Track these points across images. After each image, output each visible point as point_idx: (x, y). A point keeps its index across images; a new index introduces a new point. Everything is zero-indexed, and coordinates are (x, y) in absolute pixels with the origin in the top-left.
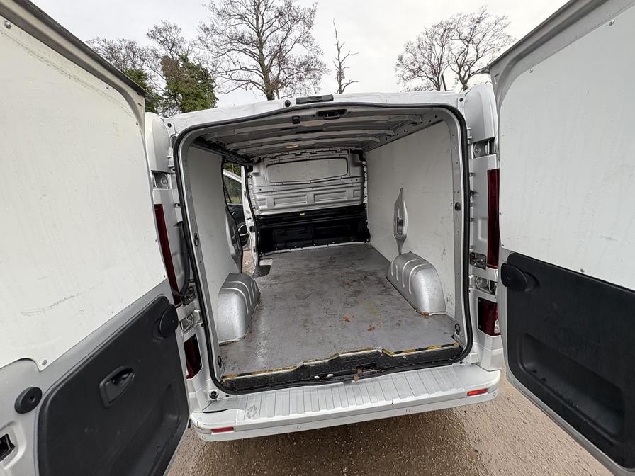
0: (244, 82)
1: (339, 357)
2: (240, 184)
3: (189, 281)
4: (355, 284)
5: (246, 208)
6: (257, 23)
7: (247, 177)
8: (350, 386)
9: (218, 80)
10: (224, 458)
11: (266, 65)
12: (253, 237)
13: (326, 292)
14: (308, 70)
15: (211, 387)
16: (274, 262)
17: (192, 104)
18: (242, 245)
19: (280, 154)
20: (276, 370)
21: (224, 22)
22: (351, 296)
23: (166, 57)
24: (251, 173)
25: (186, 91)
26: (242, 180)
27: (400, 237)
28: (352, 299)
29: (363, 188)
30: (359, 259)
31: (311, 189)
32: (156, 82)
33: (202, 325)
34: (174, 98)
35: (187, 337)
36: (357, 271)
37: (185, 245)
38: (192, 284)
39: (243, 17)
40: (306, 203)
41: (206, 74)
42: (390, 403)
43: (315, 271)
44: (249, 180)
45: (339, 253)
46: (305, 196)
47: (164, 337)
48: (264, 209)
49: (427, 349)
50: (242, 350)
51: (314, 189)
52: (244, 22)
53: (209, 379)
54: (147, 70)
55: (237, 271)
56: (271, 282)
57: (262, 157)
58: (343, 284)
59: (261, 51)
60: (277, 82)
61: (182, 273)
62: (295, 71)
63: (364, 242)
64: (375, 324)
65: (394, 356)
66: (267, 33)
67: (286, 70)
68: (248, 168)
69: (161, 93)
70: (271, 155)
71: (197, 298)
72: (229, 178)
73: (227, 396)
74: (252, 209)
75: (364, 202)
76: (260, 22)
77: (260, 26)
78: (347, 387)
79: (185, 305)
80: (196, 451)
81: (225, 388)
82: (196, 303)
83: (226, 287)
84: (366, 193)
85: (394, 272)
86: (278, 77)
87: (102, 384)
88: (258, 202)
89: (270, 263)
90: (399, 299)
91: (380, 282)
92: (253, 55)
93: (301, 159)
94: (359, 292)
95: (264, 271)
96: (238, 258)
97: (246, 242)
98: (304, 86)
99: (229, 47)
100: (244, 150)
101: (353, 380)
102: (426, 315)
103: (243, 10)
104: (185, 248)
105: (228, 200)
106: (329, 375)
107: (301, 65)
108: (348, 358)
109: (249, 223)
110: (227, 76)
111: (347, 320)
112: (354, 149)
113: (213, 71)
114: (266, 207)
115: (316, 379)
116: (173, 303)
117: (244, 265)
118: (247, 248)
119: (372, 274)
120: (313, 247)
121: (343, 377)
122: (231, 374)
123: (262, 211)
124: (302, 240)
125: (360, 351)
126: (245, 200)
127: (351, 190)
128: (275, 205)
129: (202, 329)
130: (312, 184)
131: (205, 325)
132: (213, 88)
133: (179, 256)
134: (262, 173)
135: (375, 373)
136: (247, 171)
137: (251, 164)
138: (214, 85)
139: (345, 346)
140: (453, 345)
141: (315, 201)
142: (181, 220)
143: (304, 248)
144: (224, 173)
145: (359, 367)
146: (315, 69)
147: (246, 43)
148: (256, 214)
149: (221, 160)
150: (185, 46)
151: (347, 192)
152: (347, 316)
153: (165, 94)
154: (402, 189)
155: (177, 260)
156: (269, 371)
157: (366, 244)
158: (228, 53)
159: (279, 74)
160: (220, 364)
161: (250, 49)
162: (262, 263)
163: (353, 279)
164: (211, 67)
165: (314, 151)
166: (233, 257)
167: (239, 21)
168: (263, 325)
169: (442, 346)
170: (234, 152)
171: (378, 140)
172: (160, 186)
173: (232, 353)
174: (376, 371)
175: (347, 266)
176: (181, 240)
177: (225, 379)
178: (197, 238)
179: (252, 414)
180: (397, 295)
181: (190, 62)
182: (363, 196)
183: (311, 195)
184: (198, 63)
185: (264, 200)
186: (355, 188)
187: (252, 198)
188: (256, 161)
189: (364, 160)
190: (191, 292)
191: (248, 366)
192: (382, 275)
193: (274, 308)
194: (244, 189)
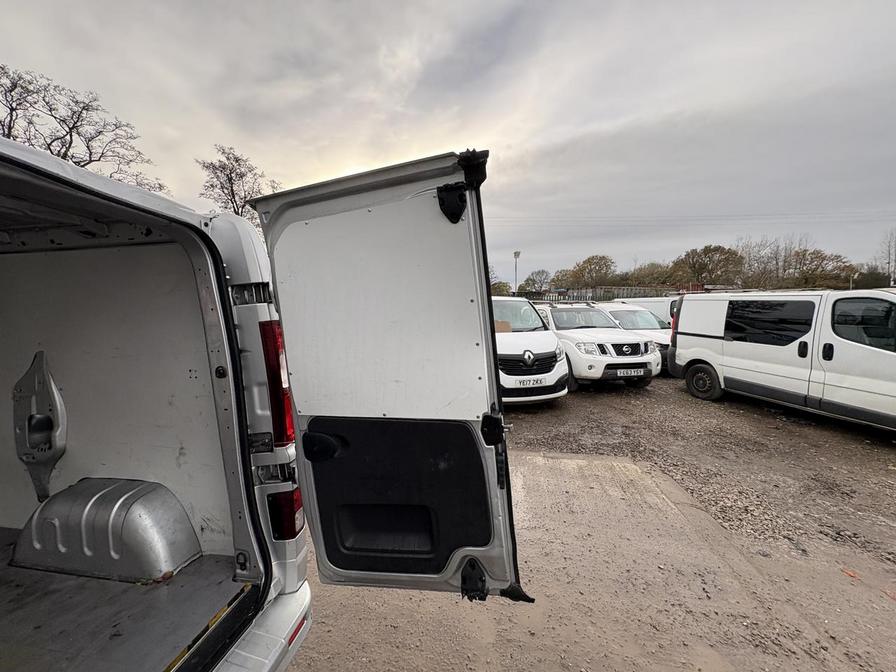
49: (207, 628)
102: (168, 578)
140: (242, 590)
169: (229, 605)
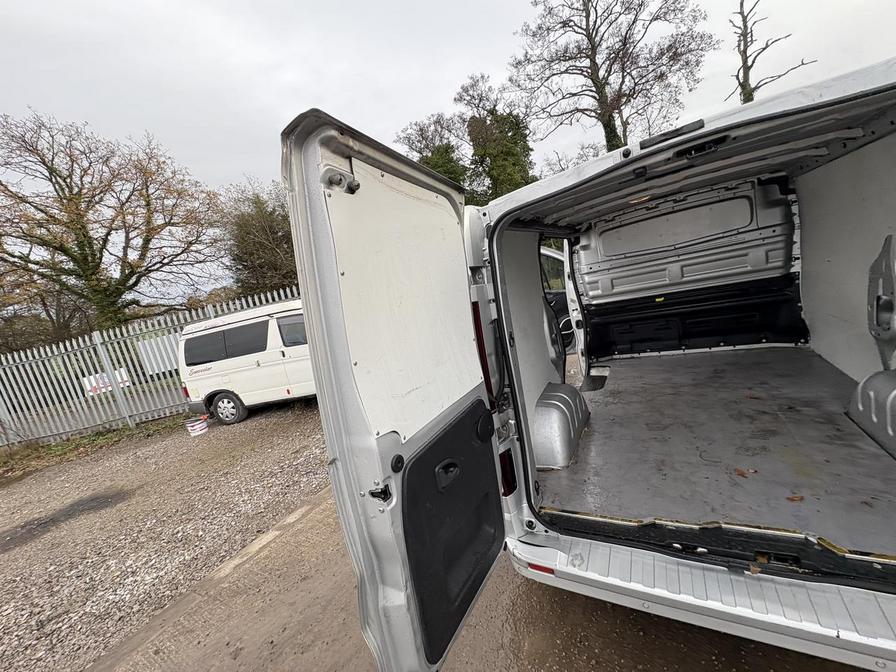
0: (567, 116)
1: (720, 528)
2: (562, 262)
3: (504, 386)
4: (766, 418)
5: (571, 294)
6: (588, 21)
7: (572, 253)
8: (742, 579)
9: (533, 124)
10: (542, 608)
11: (601, 77)
12: (580, 335)
13: (703, 424)
14: (675, 57)
15: (527, 515)
16: (611, 371)
17: (502, 166)
18: (565, 346)
19: (621, 212)
20: (611, 518)
21: (540, 43)
22: (753, 436)
23: (473, 118)
24: (578, 247)
25: (495, 152)
26: (565, 257)
27: (885, 335)
28: (753, 443)
29: (790, 243)
30: (780, 376)
31: (677, 258)
32: (463, 152)
33: (518, 439)
34: (481, 165)
35: (502, 449)
36: (773, 396)
37: (499, 345)
38: (507, 390)
39: (565, 24)
40: (668, 282)
41: (517, 121)
42: (833, 633)
43: (682, 389)
44: (575, 256)
45: (736, 363)
46: (664, 270)
47: (482, 441)
48: (596, 296)
50: (565, 482)
51: (681, 258)
52: (568, 29)
53: (525, 505)
54: (454, 141)
55: (558, 380)
56: (606, 399)
57: (593, 222)
58: (739, 416)
59: (593, 61)
60: (619, 95)
61: (497, 376)
62: (651, 68)
63: (793, 345)
64: (805, 493)
65: (848, 555)
66: (602, 29)
67: (634, 73)
68: (573, 240)
69: (467, 162)
70: (606, 217)
71: (512, 406)
72: (548, 257)
73: (546, 531)
74: (579, 295)
75: (793, 270)
76: (592, 17)
77: (591, 23)
78: (733, 577)
79: (499, 413)
80: (511, 587)
81: (544, 521)
82: (511, 412)
83: (545, 400)
84: (796, 251)
85: (867, 405)
86: (620, 88)
87: (437, 469)
88: (588, 286)
89: (606, 372)
90: (876, 457)
91: (829, 419)
92: (581, 71)
93: (658, 213)
94: (774, 433)
95: (597, 383)
96: (560, 363)
97: (571, 342)
98: (669, 85)
99: (548, 73)
100: (567, 219)
101: (749, 570)
103: (566, 13)
104: (500, 350)
105: (545, 284)
106: (700, 549)
107: (663, 54)
108: (738, 534)
109: (575, 316)
110: (544, 115)
111: (742, 475)
112: (765, 177)
113: (527, 115)
114: (599, 292)
115: (674, 548)
116: (489, 408)
117: (567, 373)
118: (572, 351)
119: (807, 404)
120: (681, 352)
121: (726, 559)
122: (551, 508)
123: (594, 298)
124: (659, 339)
125: (768, 529)
126: (569, 285)
127: (761, 252)
128: (613, 288)
129: (518, 444)
130: (677, 250)
131: (521, 439)
132: (526, 136)
133: (493, 358)
134: (593, 245)
135: (797, 572)
136: (572, 245)
137: (577, 235)
138: (527, 132)
139: (734, 514)
141: (683, 277)
142: (496, 317)
143: (662, 353)
144: (542, 251)
145: (763, 554)
146: (690, 51)
147: (570, 58)
148: (585, 302)
149: (538, 239)
150: (493, 97)
151: (751, 255)
152: (743, 467)
153: (472, 163)
154: (888, 240)
155: (492, 360)
156: (601, 517)
157: (800, 349)
158: (545, 84)
159: (623, 82)
160: (537, 490)
161: (578, 64)
162: (594, 372)
163: (761, 408)
164: (524, 110)
165: (682, 196)
166: (553, 361)
167: (562, 31)
168: (594, 455)
170: (554, 225)
171: (823, 151)
172: (476, 282)
173: (551, 482)
174: (801, 571)
175: (749, 385)
176: (496, 338)
177: (543, 511)
178: (512, 338)
179: (577, 562)
180: (873, 448)
181: (499, 113)
182: (789, 259)
183: (675, 268)
184: (508, 111)
185: (597, 282)
186: (770, 247)
187: (579, 281)
188: (583, 229)
189: (793, 191)
190: (506, 399)
191: (573, 503)
192: (835, 408)
193: (611, 436)
194: (567, 269)
